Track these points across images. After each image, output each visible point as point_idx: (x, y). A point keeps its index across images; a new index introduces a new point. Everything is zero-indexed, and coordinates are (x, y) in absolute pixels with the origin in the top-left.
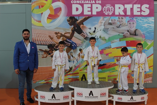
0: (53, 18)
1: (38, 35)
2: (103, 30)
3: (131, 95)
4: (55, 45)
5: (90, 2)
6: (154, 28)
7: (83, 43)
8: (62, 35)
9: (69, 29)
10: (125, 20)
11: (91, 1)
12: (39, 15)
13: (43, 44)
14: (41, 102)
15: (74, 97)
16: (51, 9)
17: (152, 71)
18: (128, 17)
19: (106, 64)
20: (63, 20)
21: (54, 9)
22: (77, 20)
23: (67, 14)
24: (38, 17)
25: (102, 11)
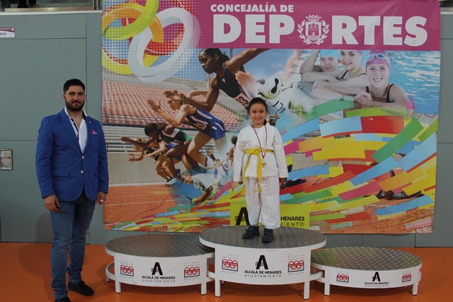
0: (161, 51)
1: (118, 100)
2: (299, 86)
3: (374, 269)
4: (166, 125)
5: (264, 8)
6: (441, 83)
7: (243, 121)
8: (184, 100)
9: (204, 82)
10: (361, 59)
11: (267, 6)
12: (122, 43)
13: (131, 123)
14: (123, 285)
15: (214, 272)
16: (154, 26)
17: (434, 200)
18: (369, 51)
19: (304, 181)
20: (188, 57)
21: (164, 29)
22: (227, 59)
23: (200, 42)
24: (119, 49)
25: (295, 33)
